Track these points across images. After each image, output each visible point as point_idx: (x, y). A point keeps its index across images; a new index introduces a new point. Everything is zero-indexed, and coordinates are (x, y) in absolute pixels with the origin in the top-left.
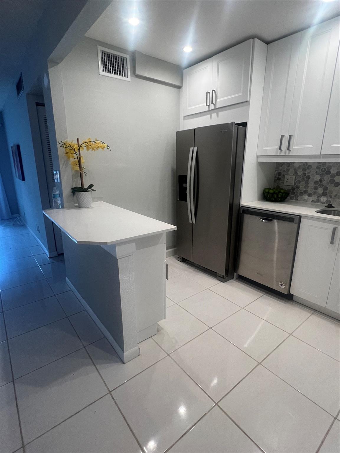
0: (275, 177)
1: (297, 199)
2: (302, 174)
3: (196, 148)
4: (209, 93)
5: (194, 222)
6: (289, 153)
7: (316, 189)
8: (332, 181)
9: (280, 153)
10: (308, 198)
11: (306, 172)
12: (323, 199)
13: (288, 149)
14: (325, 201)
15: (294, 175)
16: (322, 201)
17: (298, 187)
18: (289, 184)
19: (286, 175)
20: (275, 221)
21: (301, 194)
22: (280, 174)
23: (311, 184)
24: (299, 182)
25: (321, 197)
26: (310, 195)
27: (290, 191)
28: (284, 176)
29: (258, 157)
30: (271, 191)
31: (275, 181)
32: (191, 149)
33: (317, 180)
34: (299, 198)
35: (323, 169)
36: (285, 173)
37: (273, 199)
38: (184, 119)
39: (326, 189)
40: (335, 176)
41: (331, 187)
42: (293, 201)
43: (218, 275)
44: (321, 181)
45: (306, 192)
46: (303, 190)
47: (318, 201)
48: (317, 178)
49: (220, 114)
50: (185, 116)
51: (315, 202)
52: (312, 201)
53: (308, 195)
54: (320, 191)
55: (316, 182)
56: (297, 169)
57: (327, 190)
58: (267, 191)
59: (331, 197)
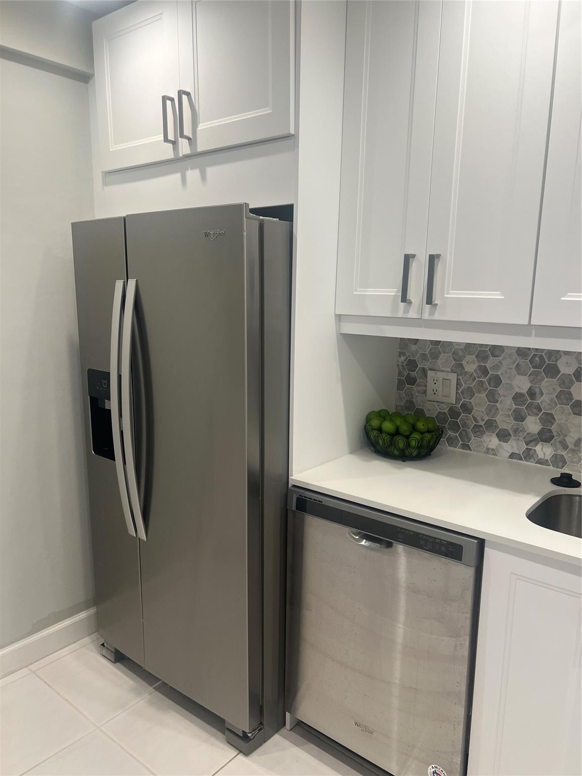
0: (400, 374)
1: (466, 447)
2: (475, 371)
3: (132, 284)
4: (172, 100)
5: (142, 535)
6: (432, 313)
7: (519, 417)
8: (565, 396)
9: (406, 311)
10: (499, 446)
11: (488, 365)
12: (544, 451)
13: (429, 301)
14: (548, 457)
15: (453, 371)
16: (541, 456)
17: (467, 409)
18: (441, 399)
19: (431, 370)
20: (400, 548)
21: (479, 430)
22: (412, 364)
23: (506, 403)
24: (470, 392)
25: (536, 445)
26: (504, 436)
27: (445, 420)
28: (424, 372)
29: (339, 318)
30: (388, 426)
31: (400, 385)
32: (119, 285)
33: (521, 391)
34: (473, 442)
35: (537, 359)
36: (427, 365)
37: (396, 452)
38: (105, 183)
39: (548, 419)
40: (572, 383)
41: (562, 415)
42: (457, 449)
43: (227, 725)
44: (532, 394)
45: (490, 425)
46: (483, 420)
47: (529, 454)
48: (522, 384)
49: (211, 171)
50: (110, 172)
51: (521, 459)
52: (512, 456)
53: (498, 435)
54: (533, 425)
55: (518, 397)
56: (461, 354)
57: (553, 424)
58: (375, 423)
59: (565, 447)
